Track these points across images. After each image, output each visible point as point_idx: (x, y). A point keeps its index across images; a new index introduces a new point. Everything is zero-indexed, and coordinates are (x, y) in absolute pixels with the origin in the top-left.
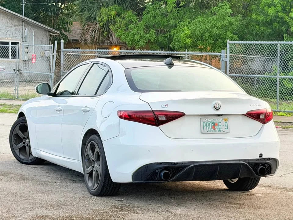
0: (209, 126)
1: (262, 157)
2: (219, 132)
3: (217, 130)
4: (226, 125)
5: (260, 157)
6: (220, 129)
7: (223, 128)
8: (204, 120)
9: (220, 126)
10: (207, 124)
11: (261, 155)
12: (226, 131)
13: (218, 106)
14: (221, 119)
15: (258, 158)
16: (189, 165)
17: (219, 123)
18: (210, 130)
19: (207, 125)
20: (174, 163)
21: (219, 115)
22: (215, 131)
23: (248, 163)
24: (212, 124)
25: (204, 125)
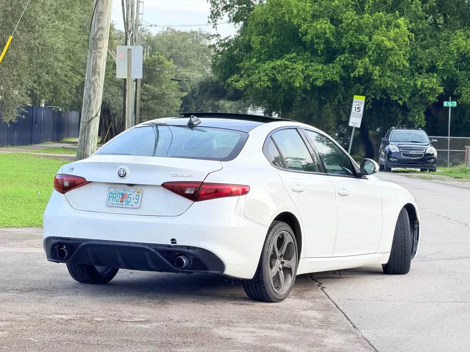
0: (116, 199)
1: (175, 243)
2: (127, 206)
3: (124, 203)
4: (137, 198)
5: (172, 243)
6: (128, 202)
7: (133, 202)
8: (112, 190)
9: (129, 199)
10: (115, 195)
11: (173, 240)
12: (135, 206)
13: (122, 173)
14: (133, 190)
15: (169, 243)
17: (129, 195)
18: (116, 202)
19: (114, 196)
20: (68, 239)
21: (128, 185)
22: (123, 205)
23: (156, 249)
24: (121, 196)
25: (111, 196)
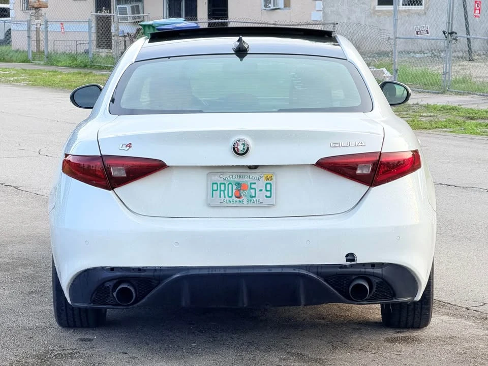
0: (226, 192)
1: (354, 260)
2: (249, 205)
3: (244, 199)
4: (268, 188)
5: (347, 260)
6: (252, 197)
7: (261, 196)
8: (216, 178)
9: (253, 191)
10: (223, 186)
11: (350, 257)
12: (267, 202)
13: (241, 148)
14: (257, 176)
15: (343, 261)
16: (172, 275)
17: (251, 184)
18: (227, 198)
19: (223, 188)
20: (139, 269)
21: (250, 167)
22: (241, 202)
23: (318, 274)
24: (235, 187)
25: (215, 188)
